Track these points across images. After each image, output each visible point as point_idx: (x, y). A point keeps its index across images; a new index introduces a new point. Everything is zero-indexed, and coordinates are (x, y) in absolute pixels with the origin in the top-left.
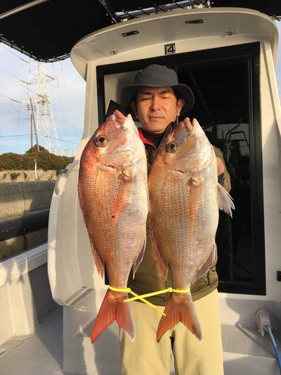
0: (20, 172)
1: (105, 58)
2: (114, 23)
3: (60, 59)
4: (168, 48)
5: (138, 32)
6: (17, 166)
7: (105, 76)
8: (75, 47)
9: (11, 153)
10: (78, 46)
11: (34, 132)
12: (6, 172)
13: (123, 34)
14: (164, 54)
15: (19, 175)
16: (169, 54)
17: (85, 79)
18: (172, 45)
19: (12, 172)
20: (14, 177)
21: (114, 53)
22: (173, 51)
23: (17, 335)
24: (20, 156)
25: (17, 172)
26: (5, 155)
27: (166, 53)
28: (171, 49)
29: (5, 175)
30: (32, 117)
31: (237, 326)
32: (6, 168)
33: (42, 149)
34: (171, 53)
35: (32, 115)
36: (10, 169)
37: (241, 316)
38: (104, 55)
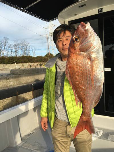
1: (72, 17)
2: (76, 2)
3: (54, 20)
4: (99, 10)
5: (86, 5)
6: (42, 61)
8: (59, 14)
10: (61, 14)
11: (48, 48)
12: (38, 63)
13: (79, 7)
15: (42, 64)
16: (100, 13)
18: (102, 9)
19: (40, 63)
20: (41, 65)
21: (76, 15)
22: (102, 11)
24: (43, 57)
25: (42, 63)
26: (38, 57)
28: (101, 11)
30: (47, 42)
32: (38, 62)
33: (51, 54)
34: (101, 12)
35: (47, 41)
36: (39, 62)
38: (72, 16)
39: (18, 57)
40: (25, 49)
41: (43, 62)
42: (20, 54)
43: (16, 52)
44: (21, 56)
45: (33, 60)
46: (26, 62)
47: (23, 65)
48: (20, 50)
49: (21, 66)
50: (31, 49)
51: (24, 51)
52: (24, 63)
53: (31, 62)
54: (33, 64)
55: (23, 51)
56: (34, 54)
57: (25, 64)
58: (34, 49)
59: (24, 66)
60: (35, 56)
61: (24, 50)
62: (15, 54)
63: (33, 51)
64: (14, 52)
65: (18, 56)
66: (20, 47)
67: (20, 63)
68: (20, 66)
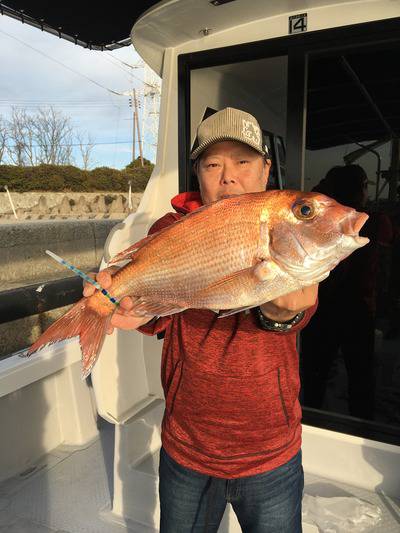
0: (118, 194)
1: (191, 41)
3: (123, 45)
4: (294, 21)
6: (114, 186)
7: (192, 72)
8: (136, 28)
9: (107, 168)
12: (99, 194)
13: (212, 3)
14: (287, 34)
15: (115, 198)
16: (296, 32)
17: (161, 77)
18: (303, 17)
19: (106, 194)
20: (109, 201)
21: (205, 33)
22: (303, 27)
23: (66, 443)
24: (116, 172)
25: (113, 194)
26: (98, 170)
27: (290, 31)
28: (300, 24)
29: (98, 198)
30: (135, 117)
31: (378, 491)
32: (99, 188)
33: (147, 162)
34: (298, 31)
35: (135, 114)
36: (104, 189)
37: (384, 479)
38: (189, 36)
39: (28, 168)
40: (55, 140)
41: (116, 190)
42: (35, 157)
43: (20, 147)
44: (36, 163)
45: (82, 181)
46: (56, 189)
47: (42, 200)
48: (34, 143)
49: (36, 203)
50: (75, 141)
51: (49, 148)
52: (46, 190)
53: (74, 190)
54: (83, 198)
55: (46, 146)
56: (86, 158)
57: (50, 196)
58: (86, 141)
59: (48, 202)
60: (91, 168)
61: (49, 143)
62: (15, 156)
63: (84, 148)
64: (12, 149)
65: (28, 164)
66: (36, 131)
67: (32, 190)
68: (31, 200)
